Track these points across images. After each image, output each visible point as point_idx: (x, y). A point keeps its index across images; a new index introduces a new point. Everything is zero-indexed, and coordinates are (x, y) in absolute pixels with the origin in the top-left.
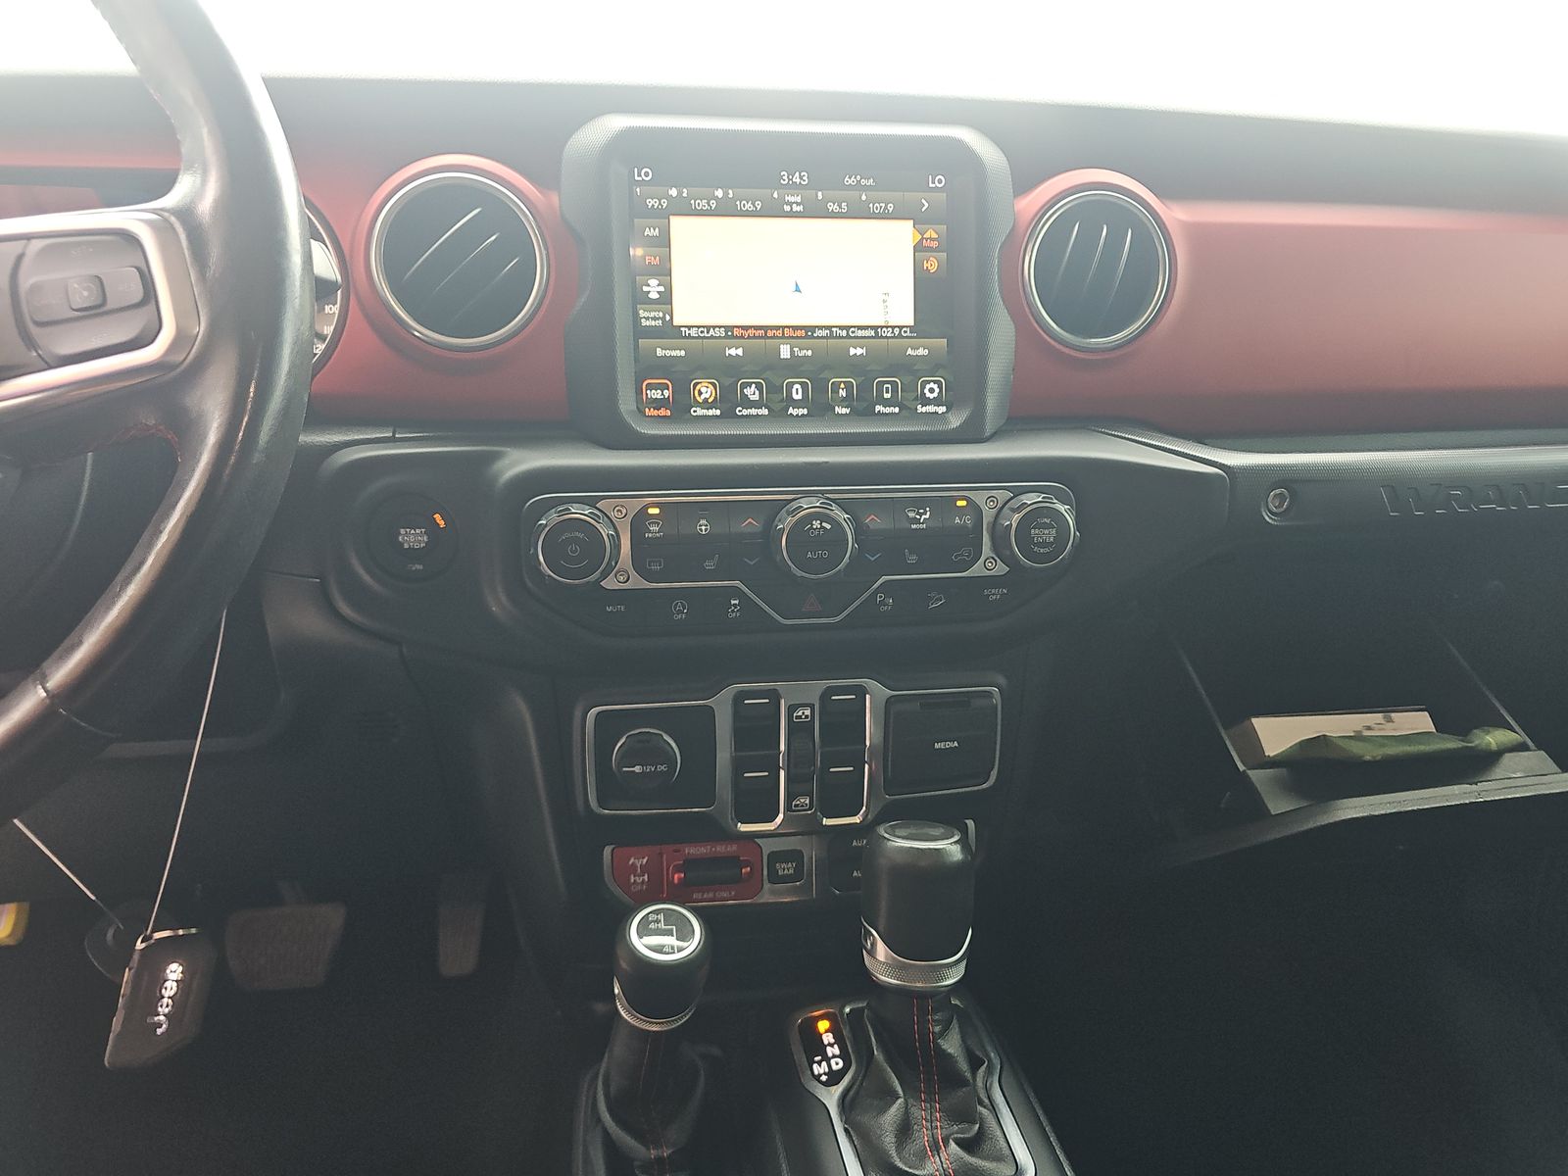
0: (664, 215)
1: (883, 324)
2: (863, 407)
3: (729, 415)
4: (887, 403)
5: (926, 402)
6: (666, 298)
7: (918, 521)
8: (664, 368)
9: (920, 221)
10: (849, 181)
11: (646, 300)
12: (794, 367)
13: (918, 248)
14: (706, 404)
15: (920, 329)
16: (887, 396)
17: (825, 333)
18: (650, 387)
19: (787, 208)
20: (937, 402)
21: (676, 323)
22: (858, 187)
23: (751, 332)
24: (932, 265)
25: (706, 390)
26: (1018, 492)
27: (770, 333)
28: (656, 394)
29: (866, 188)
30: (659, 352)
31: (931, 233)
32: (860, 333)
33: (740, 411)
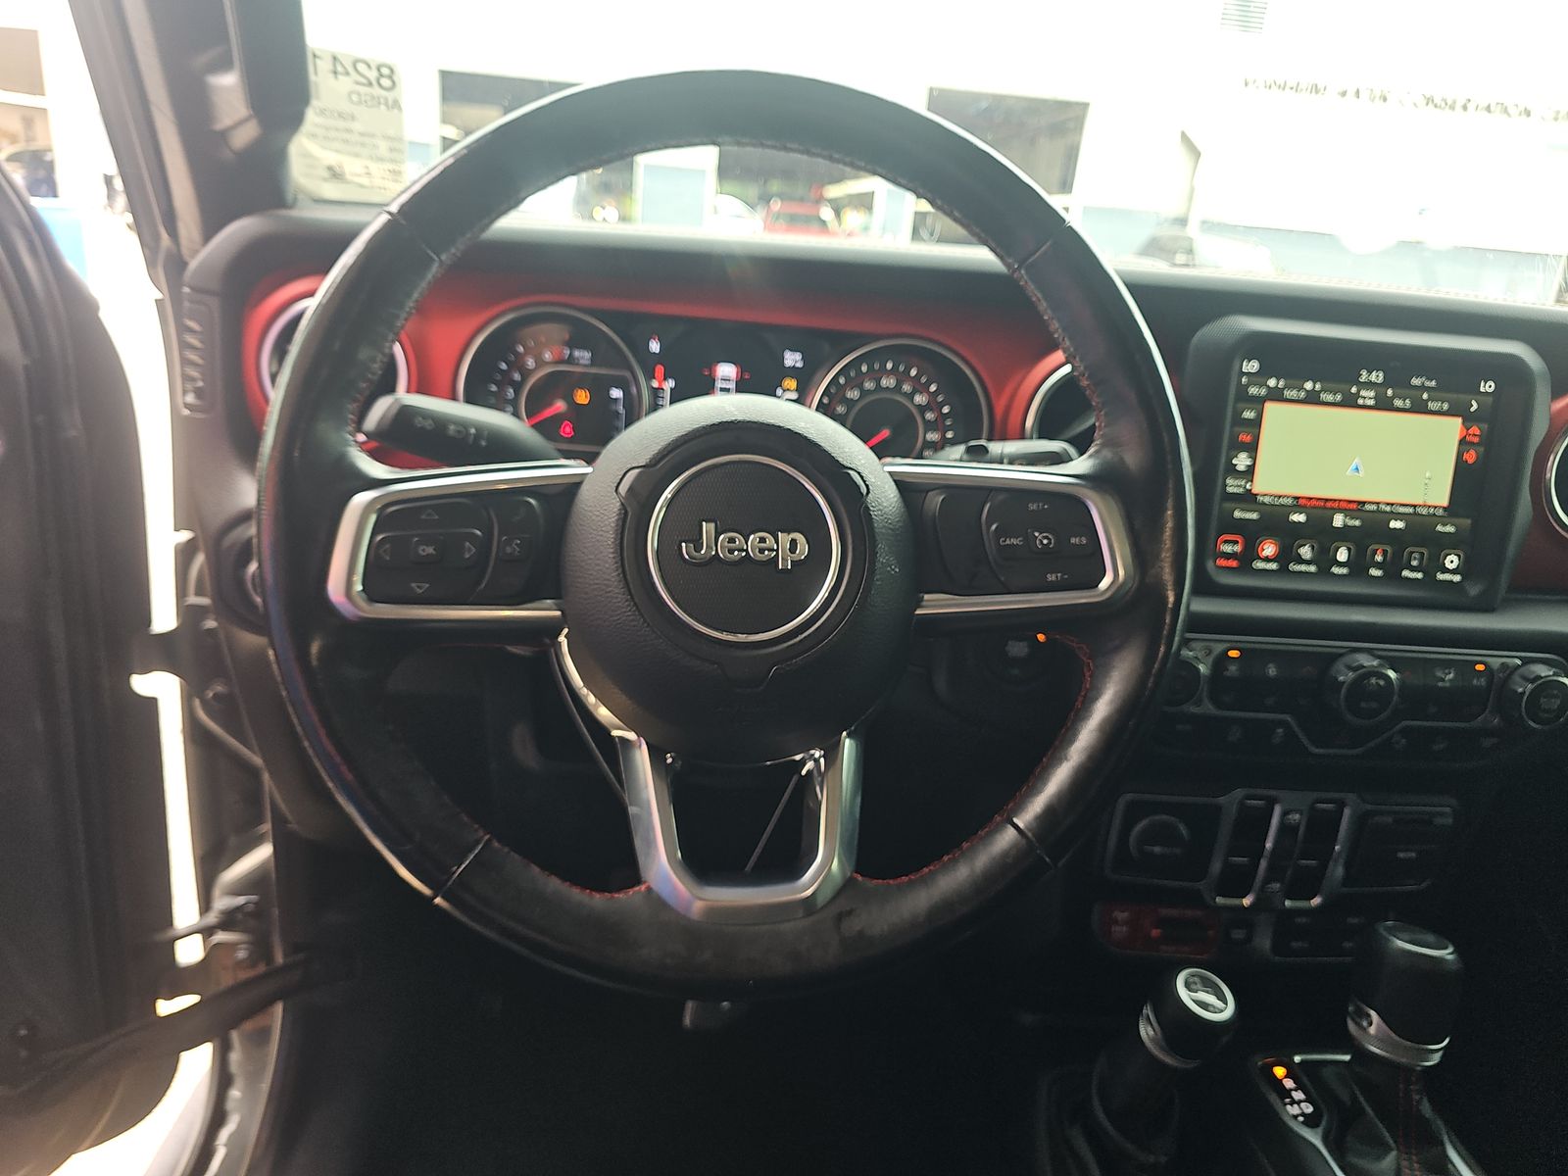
0: (1259, 402)
1: (1421, 503)
2: (1392, 570)
3: (1283, 570)
4: (1413, 569)
5: (1446, 571)
6: (1250, 472)
7: (1443, 680)
8: (1240, 527)
9: (1468, 419)
10: (1416, 381)
11: (1232, 470)
12: (1344, 534)
13: (1462, 442)
14: (1267, 560)
15: (1452, 510)
16: (1415, 563)
17: (1374, 507)
18: (1226, 542)
19: (1360, 402)
20: (1454, 572)
21: (1255, 491)
22: (1423, 388)
23: (1314, 502)
24: (1471, 457)
25: (1269, 549)
26: (1526, 661)
27: (1329, 504)
28: (1228, 548)
29: (1427, 389)
30: (1237, 514)
31: (1475, 430)
32: (1402, 510)
33: (1294, 567)
